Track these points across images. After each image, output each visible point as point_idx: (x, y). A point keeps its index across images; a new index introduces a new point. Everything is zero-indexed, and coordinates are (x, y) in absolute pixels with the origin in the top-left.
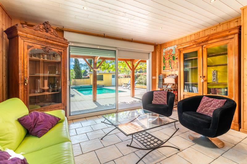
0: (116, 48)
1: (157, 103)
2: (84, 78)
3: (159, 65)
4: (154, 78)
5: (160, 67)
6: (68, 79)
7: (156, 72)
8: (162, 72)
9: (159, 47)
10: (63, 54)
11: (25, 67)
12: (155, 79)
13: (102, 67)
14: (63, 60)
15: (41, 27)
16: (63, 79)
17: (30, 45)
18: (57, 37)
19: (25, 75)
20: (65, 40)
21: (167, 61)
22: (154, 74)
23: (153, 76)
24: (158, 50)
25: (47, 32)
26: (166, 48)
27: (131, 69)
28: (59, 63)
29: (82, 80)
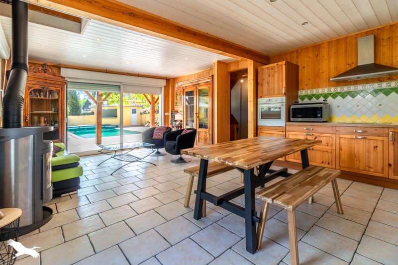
0: (121, 83)
1: (157, 137)
2: (84, 114)
3: (172, 101)
4: (166, 114)
5: (173, 103)
6: (65, 116)
7: (168, 108)
8: (175, 109)
9: (172, 81)
10: (60, 92)
11: (26, 105)
12: (168, 116)
13: (110, 100)
14: (60, 97)
15: (40, 69)
16: (60, 117)
17: (31, 86)
18: (55, 76)
19: (26, 113)
20: (62, 77)
21: (178, 97)
22: (167, 109)
23: (165, 112)
24: (171, 85)
25: (45, 72)
26: (178, 83)
27: (150, 103)
28: (57, 100)
29: (81, 117)
